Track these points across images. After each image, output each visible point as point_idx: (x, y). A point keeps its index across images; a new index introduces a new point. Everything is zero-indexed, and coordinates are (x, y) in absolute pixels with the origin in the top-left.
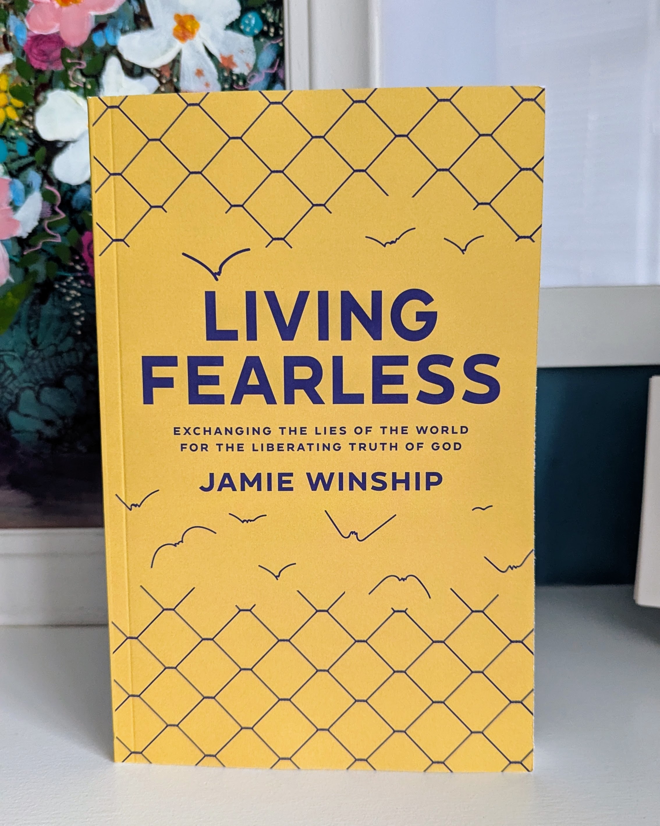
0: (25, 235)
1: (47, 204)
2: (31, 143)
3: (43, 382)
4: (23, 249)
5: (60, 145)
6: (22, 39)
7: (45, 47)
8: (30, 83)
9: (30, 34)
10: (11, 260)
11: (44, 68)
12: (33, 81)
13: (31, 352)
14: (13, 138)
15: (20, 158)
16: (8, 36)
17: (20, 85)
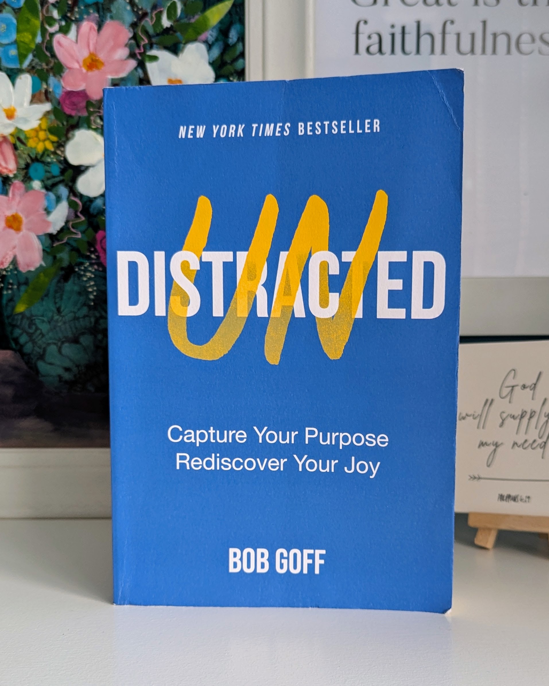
0: (55, 232)
1: (72, 210)
2: (62, 167)
3: (64, 340)
4: (53, 242)
5: (82, 169)
6: (58, 94)
7: (75, 100)
8: (63, 125)
9: (64, 90)
10: (44, 250)
11: (73, 113)
12: (65, 123)
13: (56, 317)
14: (49, 163)
15: (54, 177)
16: (48, 91)
17: (56, 125)
